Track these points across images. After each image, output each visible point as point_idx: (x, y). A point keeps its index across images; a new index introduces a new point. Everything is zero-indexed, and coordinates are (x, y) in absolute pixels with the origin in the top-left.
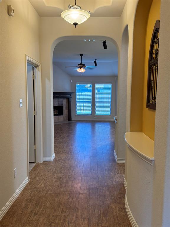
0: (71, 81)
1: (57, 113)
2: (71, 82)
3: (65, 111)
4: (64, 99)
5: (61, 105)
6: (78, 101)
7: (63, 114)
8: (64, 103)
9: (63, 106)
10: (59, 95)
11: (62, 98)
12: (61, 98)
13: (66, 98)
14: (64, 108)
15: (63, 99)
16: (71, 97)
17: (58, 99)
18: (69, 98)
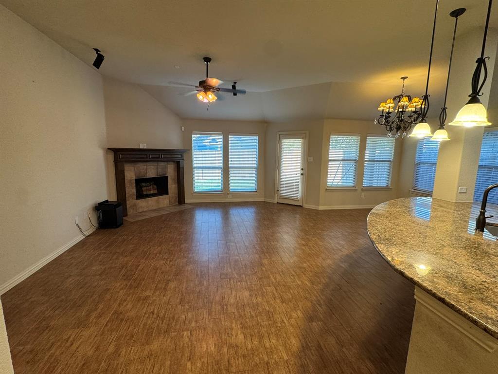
0: (183, 128)
1: (156, 191)
2: (183, 130)
3: (172, 187)
4: (170, 163)
5: (164, 174)
6: (196, 167)
7: (167, 193)
8: (170, 171)
9: (167, 177)
10: (158, 156)
11: (164, 161)
12: (161, 161)
13: (173, 161)
14: (170, 181)
15: (166, 163)
16: (183, 160)
17: (155, 164)
18: (179, 162)
